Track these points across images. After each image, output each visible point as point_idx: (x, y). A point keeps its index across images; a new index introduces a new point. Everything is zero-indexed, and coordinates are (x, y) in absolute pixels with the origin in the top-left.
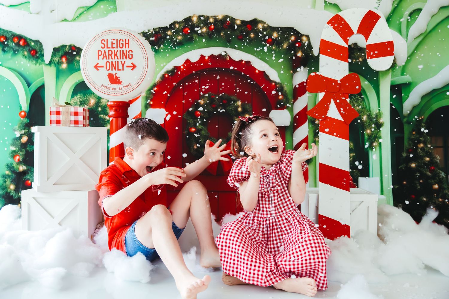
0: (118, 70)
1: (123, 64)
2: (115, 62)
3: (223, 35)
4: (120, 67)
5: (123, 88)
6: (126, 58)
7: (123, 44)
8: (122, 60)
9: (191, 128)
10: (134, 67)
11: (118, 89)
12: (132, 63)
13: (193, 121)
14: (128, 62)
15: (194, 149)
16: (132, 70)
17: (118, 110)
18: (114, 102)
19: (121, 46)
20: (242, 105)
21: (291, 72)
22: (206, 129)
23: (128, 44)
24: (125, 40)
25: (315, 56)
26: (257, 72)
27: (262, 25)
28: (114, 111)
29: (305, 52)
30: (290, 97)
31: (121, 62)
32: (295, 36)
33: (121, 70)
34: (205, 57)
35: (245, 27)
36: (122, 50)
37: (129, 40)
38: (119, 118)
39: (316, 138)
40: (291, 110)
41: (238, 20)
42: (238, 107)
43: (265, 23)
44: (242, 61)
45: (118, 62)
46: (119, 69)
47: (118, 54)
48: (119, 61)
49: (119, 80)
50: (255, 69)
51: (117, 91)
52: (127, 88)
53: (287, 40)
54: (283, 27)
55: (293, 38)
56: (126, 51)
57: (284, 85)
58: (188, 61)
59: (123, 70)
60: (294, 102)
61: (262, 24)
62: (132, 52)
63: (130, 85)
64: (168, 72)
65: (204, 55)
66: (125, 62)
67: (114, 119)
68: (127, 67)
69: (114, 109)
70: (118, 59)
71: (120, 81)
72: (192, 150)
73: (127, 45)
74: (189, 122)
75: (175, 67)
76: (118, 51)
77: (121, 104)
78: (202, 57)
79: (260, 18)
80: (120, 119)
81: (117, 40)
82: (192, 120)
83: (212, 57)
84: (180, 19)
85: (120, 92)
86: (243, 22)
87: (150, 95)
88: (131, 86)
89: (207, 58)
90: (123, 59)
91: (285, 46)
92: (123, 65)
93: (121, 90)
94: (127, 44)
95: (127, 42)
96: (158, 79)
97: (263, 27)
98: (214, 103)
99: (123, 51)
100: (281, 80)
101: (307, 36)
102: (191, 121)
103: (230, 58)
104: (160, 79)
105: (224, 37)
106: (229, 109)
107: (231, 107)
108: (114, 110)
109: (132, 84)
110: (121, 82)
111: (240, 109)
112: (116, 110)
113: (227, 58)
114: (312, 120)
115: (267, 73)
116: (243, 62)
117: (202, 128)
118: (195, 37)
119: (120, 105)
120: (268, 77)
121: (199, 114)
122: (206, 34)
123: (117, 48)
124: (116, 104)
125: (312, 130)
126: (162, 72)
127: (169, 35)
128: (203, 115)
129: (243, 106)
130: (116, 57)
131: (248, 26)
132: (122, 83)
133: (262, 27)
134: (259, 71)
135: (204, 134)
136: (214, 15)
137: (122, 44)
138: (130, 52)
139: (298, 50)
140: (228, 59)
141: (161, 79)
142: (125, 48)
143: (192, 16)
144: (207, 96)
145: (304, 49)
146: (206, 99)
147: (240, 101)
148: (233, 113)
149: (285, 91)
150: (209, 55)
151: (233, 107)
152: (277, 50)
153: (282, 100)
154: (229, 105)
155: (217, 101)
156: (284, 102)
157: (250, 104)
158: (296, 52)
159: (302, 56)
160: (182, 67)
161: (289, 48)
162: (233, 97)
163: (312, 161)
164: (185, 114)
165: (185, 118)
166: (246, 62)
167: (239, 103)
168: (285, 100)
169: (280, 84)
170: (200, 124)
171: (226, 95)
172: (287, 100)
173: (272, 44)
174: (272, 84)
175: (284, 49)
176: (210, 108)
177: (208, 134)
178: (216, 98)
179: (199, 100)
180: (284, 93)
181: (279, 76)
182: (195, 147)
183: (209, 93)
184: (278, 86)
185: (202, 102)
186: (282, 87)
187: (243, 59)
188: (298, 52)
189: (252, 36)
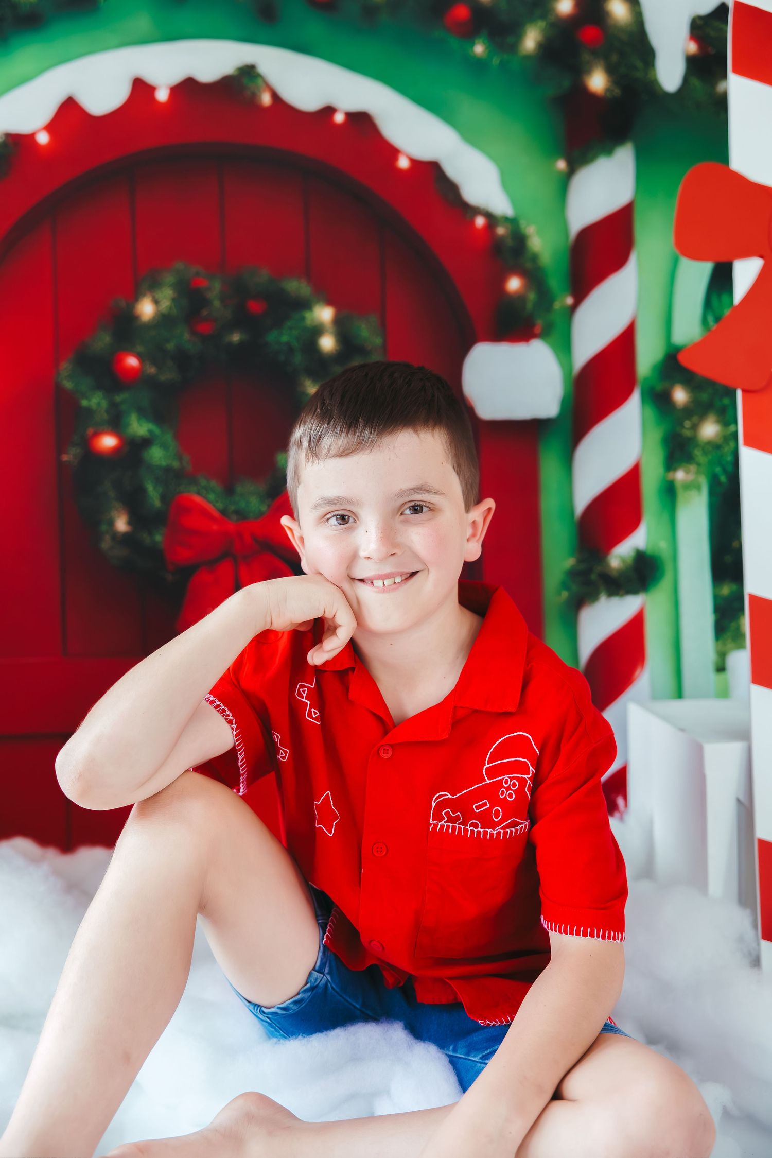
9: (97, 434)
13: (104, 404)
15: (115, 536)
20: (338, 322)
21: (561, 165)
22: (169, 437)
25: (667, 95)
26: (403, 163)
29: (623, 70)
30: (556, 281)
34: (152, 89)
39: (675, 470)
40: (564, 347)
42: (317, 331)
44: (329, 111)
50: (393, 152)
53: (537, 12)
55: (564, 5)
57: (528, 227)
58: (69, 108)
60: (574, 308)
65: (150, 78)
72: (108, 538)
74: (84, 403)
75: (9, 135)
78: (142, 89)
82: (100, 394)
83: (187, 89)
89: (162, 95)
91: (531, 41)
98: (205, 312)
100: (513, 201)
103: (275, 96)
106: (278, 342)
107: (285, 332)
111: (327, 343)
113: (260, 98)
114: (658, 389)
115: (451, 171)
116: (339, 118)
117: (150, 431)
120: (453, 188)
121: (133, 367)
125: (656, 435)
128: (153, 370)
129: (341, 327)
134: (413, 161)
135: (164, 463)
139: (589, 60)
140: (266, 99)
144: (169, 278)
145: (615, 58)
146: (167, 295)
147: (330, 302)
148: (298, 359)
149: (535, 258)
150: (176, 76)
151: (295, 333)
152: (496, 61)
153: (519, 298)
154: (278, 323)
155: (217, 303)
156: (529, 306)
157: (374, 319)
158: (579, 73)
159: (607, 90)
160: (43, 138)
161: (547, 50)
162: (297, 286)
163: (662, 575)
164: (65, 368)
165: (68, 385)
166: (350, 116)
167: (325, 314)
168: (532, 296)
169: (512, 222)
170: (143, 413)
171: (262, 276)
172: (545, 298)
173: (469, 32)
174: (472, 222)
175: (528, 57)
176: (186, 336)
177: (180, 459)
178: (215, 288)
179: (134, 297)
180: (528, 265)
181: (505, 184)
182: (121, 525)
183: (179, 265)
184: (501, 231)
185: (147, 309)
186: (519, 240)
187: (336, 103)
188: (589, 72)
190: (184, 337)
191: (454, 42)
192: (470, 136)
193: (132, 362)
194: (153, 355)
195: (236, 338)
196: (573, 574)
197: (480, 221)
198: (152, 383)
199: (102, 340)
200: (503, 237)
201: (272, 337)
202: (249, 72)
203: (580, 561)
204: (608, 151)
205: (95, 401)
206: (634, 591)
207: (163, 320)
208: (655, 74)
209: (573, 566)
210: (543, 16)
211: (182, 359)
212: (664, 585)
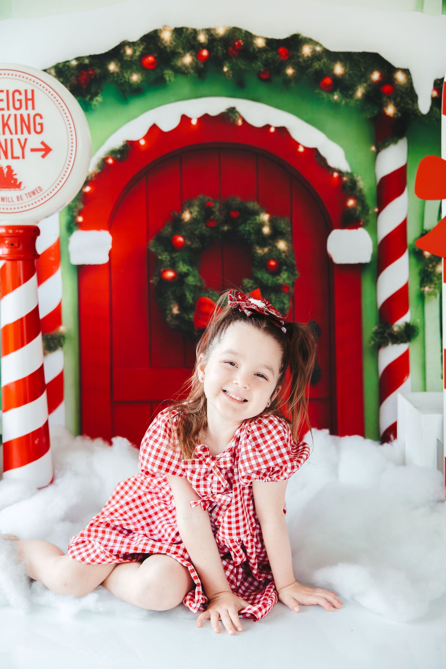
0: (13, 157)
1: (23, 144)
2: (6, 140)
3: (227, 71)
4: (18, 152)
5: (24, 197)
6: (29, 132)
7: (20, 101)
8: (19, 136)
9: (165, 271)
10: (46, 150)
11: (15, 199)
12: (43, 143)
13: (168, 258)
14: (34, 141)
15: (172, 315)
16: (43, 156)
17: (16, 245)
18: (8, 228)
19: (17, 105)
20: (270, 220)
21: (373, 148)
22: (196, 272)
23: (32, 99)
24: (26, 91)
25: (423, 116)
26: (301, 149)
27: (310, 48)
28: (7, 248)
29: (402, 105)
30: (370, 201)
31: (19, 140)
32: (380, 72)
33: (18, 158)
34: (190, 119)
35: (275, 53)
36: (18, 113)
37: (33, 91)
38: (18, 262)
39: (425, 287)
40: (374, 231)
41: (258, 37)
42: (262, 225)
43: (317, 43)
44: (268, 126)
45: (12, 140)
46: (15, 155)
47: (11, 123)
48: (15, 137)
49: (16, 180)
50: (297, 144)
51: (12, 203)
52: (33, 197)
53: (363, 80)
54: (355, 53)
55: (376, 76)
56: (29, 115)
57: (357, 176)
58: (154, 128)
59: (23, 157)
60: (378, 213)
61: (311, 46)
62: (41, 117)
63: (39, 191)
64: (113, 153)
65: (189, 115)
66: (26, 140)
67: (9, 263)
68: (33, 150)
69: (6, 242)
70: (11, 133)
71: (18, 183)
72: (169, 316)
73: (30, 103)
74: (160, 257)
75: (128, 141)
76: (10, 115)
77: (21, 231)
78: (185, 119)
79: (305, 33)
80: (20, 263)
81: (7, 91)
82: (166, 253)
83: (205, 119)
84: (135, 37)
85: (20, 206)
86: (270, 42)
87: (77, 203)
88: (41, 193)
89: (194, 122)
90: (22, 133)
91: (360, 93)
92: (23, 148)
93: (21, 202)
94: (30, 99)
95: (30, 96)
96: (92, 168)
97: (314, 51)
98: (212, 217)
99: (21, 116)
100: (351, 165)
101: (406, 72)
102: (164, 256)
103: (244, 121)
104: (97, 169)
105: (231, 76)
106: (244, 230)
107: (247, 225)
108: (7, 246)
109: (44, 189)
110: (21, 183)
111: (266, 230)
112: (12, 245)
113: (237, 122)
114: (417, 249)
115: (323, 152)
116: (272, 130)
117: (188, 270)
118: (169, 77)
119: (19, 233)
120: (324, 160)
121: (181, 242)
122: (192, 68)
123: (8, 109)
124: (11, 231)
125: (416, 270)
126: (101, 153)
127: (112, 71)
128: (189, 243)
129: (273, 223)
130: (6, 128)
131: (281, 50)
132: (22, 187)
133: (312, 52)
134: (305, 148)
135: (194, 284)
136: (207, 27)
137: (18, 100)
138: (38, 118)
139: (386, 102)
140: (240, 122)
141: (99, 168)
142: (27, 108)
143: (160, 30)
144: (197, 202)
145: (398, 99)
146: (195, 210)
147: (267, 212)
148: (253, 237)
149: (361, 191)
150: (200, 114)
151: (252, 226)
152: (344, 102)
153: (354, 209)
154: (245, 222)
155: (217, 213)
156: (358, 212)
157: (287, 219)
158: (382, 106)
159: (394, 114)
160: (142, 142)
161: (367, 97)
162: (253, 205)
163: (418, 334)
164: (152, 242)
165: (153, 250)
166: (276, 128)
167: (265, 217)
168: (359, 208)
169: (350, 175)
170: (185, 262)
171: (238, 200)
172: (365, 209)
173: (331, 90)
174: (332, 175)
175: (357, 100)
176: (204, 228)
177: (201, 282)
178: (216, 206)
179: (181, 211)
180: (358, 194)
181: (347, 158)
182: (175, 311)
183: (201, 196)
184: (345, 179)
185: (187, 216)
186: (354, 183)
187: (271, 123)
188: (387, 106)
189: (290, 71)
190: (203, 228)
191: (325, 95)
192: (331, 136)
193: (180, 239)
194: (190, 236)
195: (226, 228)
196: (376, 333)
197: (336, 175)
198: (189, 249)
199: (167, 230)
200: (346, 181)
201: (241, 228)
202: (232, 110)
203: (379, 328)
204: (396, 142)
205: (164, 257)
206: (404, 342)
207: (194, 221)
208: (417, 106)
209: (377, 330)
210: (365, 82)
211: (202, 238)
212: (419, 338)
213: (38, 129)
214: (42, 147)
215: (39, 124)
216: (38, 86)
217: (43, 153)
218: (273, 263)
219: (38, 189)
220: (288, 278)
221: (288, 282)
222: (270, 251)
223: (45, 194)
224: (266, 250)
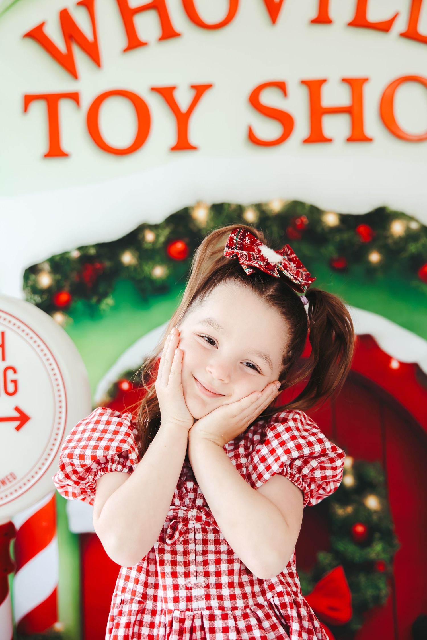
10: (22, 418)
12: (17, 409)
14: (5, 406)
16: (18, 428)
20: (355, 467)
23: (3, 346)
26: (395, 365)
27: (402, 225)
35: (352, 233)
37: (3, 334)
41: (329, 212)
43: (411, 218)
50: (388, 358)
52: (3, 488)
61: (404, 223)
62: (15, 371)
63: (11, 479)
64: (128, 375)
68: (2, 419)
86: (346, 219)
88: (14, 482)
96: (101, 395)
97: (408, 230)
109: (19, 475)
111: (349, 480)
115: (426, 368)
129: (358, 471)
131: (362, 229)
133: (405, 230)
134: (401, 364)
136: (256, 201)
138: (10, 372)
143: (193, 207)
147: (351, 455)
157: (378, 464)
166: (361, 337)
167: (348, 462)
189: (375, 257)
191: (425, 288)
213: (11, 388)
214: (16, 414)
215: (12, 381)
216: (11, 325)
217: (17, 423)
218: (360, 529)
219: (9, 477)
220: (384, 550)
221: (384, 557)
222: (356, 511)
223: (21, 484)
224: (350, 509)
